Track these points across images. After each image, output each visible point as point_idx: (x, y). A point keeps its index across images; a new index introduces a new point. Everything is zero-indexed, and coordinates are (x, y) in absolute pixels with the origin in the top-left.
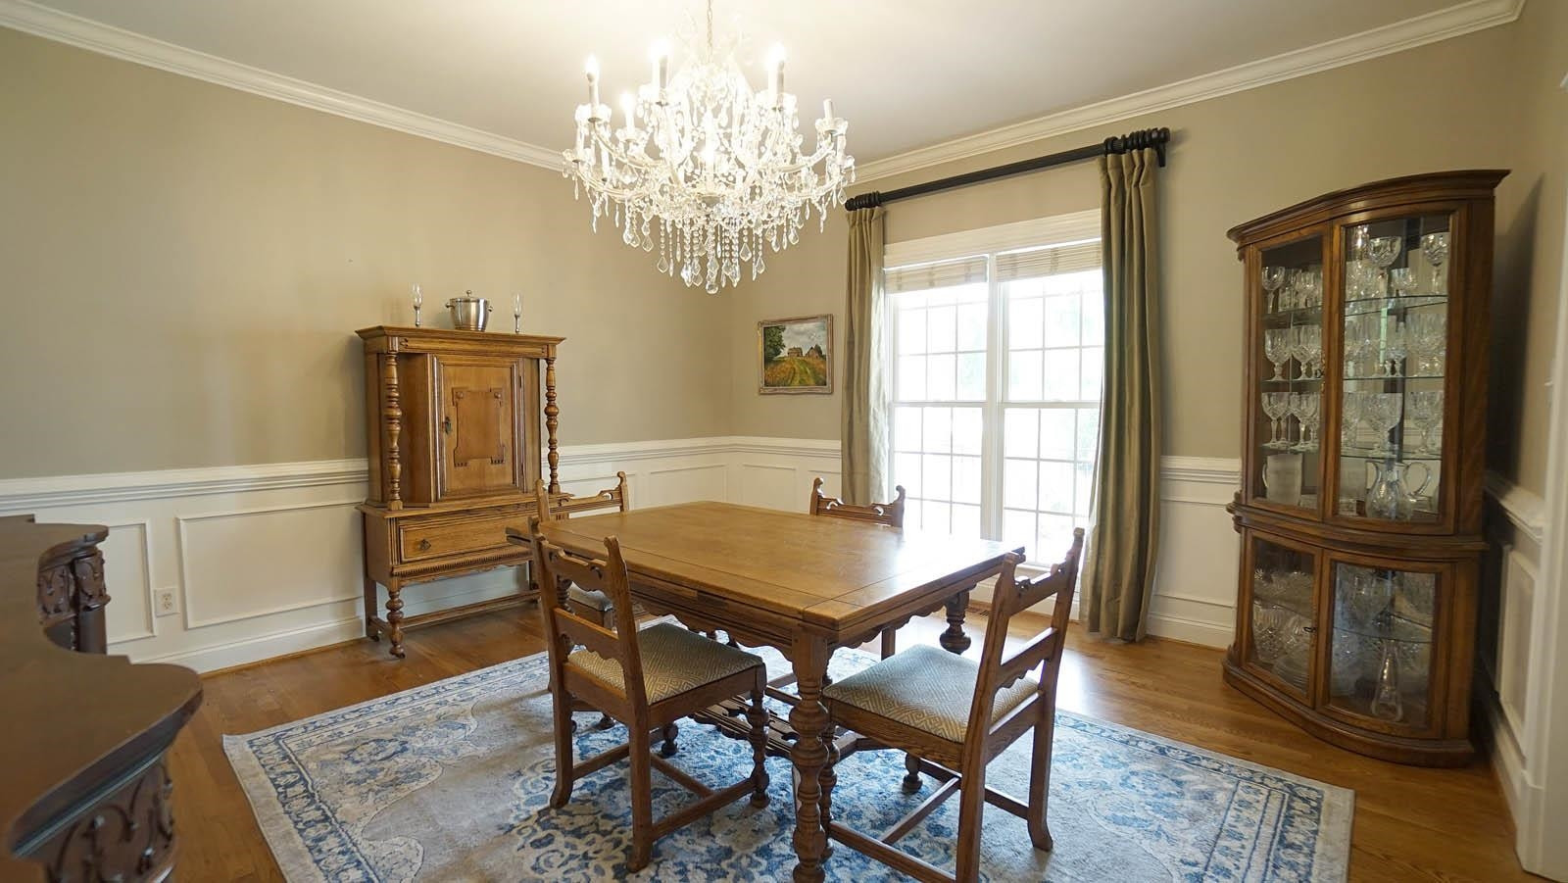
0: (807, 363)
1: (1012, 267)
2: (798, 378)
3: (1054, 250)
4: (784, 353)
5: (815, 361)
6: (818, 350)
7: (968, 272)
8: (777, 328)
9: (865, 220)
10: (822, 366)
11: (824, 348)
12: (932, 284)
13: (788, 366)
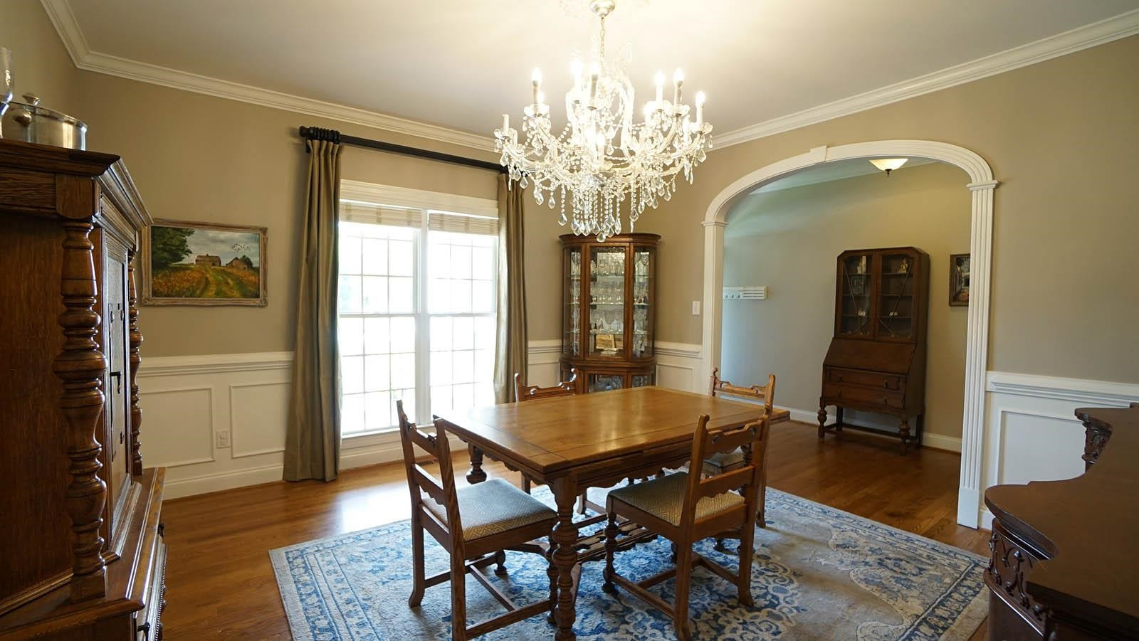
0: (229, 274)
1: (441, 223)
2: (213, 289)
3: (468, 218)
4: (189, 260)
5: (242, 272)
6: (247, 261)
7: (410, 219)
8: (179, 230)
9: (332, 154)
10: (252, 278)
11: (256, 261)
12: (379, 221)
13: (197, 275)
